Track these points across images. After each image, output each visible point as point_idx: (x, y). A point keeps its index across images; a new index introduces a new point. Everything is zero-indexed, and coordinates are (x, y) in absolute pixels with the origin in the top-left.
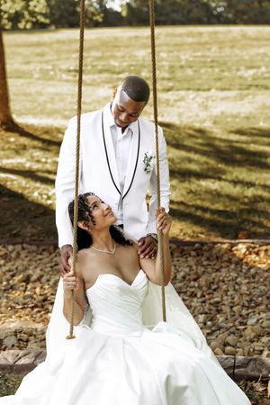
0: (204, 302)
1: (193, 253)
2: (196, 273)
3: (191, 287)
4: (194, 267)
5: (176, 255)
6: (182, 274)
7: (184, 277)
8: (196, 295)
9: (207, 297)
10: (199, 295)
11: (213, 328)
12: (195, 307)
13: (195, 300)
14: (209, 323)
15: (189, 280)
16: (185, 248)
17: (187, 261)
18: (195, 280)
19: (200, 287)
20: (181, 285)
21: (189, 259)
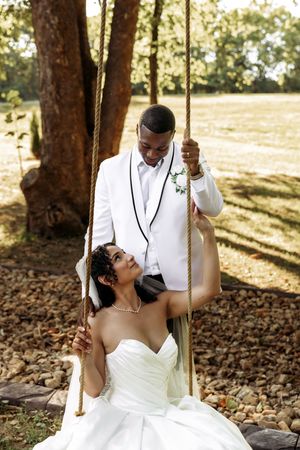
0: (291, 360)
1: (293, 306)
2: (291, 328)
3: (282, 342)
4: (290, 321)
5: (275, 305)
6: (275, 326)
7: (277, 330)
8: (284, 351)
9: (296, 355)
10: (287, 352)
11: (292, 392)
12: (281, 364)
13: (282, 356)
14: (289, 385)
15: (282, 334)
16: (286, 299)
17: (284, 313)
18: (288, 334)
19: (291, 343)
20: (272, 337)
21: (288, 311)
